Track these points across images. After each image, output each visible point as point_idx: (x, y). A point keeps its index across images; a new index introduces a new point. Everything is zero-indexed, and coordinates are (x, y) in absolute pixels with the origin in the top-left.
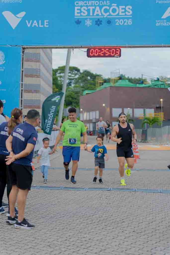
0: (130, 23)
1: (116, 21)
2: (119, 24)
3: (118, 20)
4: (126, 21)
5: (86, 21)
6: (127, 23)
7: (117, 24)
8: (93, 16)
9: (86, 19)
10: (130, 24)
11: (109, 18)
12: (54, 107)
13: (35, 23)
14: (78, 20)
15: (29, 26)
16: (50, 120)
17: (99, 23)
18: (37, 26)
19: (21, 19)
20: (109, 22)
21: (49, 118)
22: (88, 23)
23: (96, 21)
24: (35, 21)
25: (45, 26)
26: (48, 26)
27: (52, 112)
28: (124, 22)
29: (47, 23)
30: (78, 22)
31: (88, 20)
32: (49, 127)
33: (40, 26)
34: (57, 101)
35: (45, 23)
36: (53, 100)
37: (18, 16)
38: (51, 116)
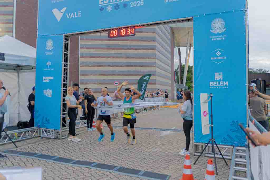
0: (142, 3)
1: (131, 3)
2: (133, 6)
3: (132, 3)
4: (138, 2)
5: (107, 7)
6: (140, 4)
7: (132, 6)
8: (113, 2)
9: (108, 5)
10: (142, 5)
11: (125, 2)
12: (145, 83)
13: (72, 15)
14: (102, 7)
15: (68, 18)
16: (143, 91)
17: (117, 7)
18: (74, 17)
19: (63, 13)
20: (125, 5)
21: (142, 90)
22: (109, 9)
23: (115, 7)
24: (72, 13)
25: (79, 16)
26: (80, 16)
27: (144, 86)
28: (137, 4)
29: (80, 14)
30: (102, 9)
31: (109, 6)
32: (142, 95)
33: (75, 16)
34: (147, 79)
35: (79, 14)
36: (145, 78)
37: (61, 11)
38: (143, 88)
